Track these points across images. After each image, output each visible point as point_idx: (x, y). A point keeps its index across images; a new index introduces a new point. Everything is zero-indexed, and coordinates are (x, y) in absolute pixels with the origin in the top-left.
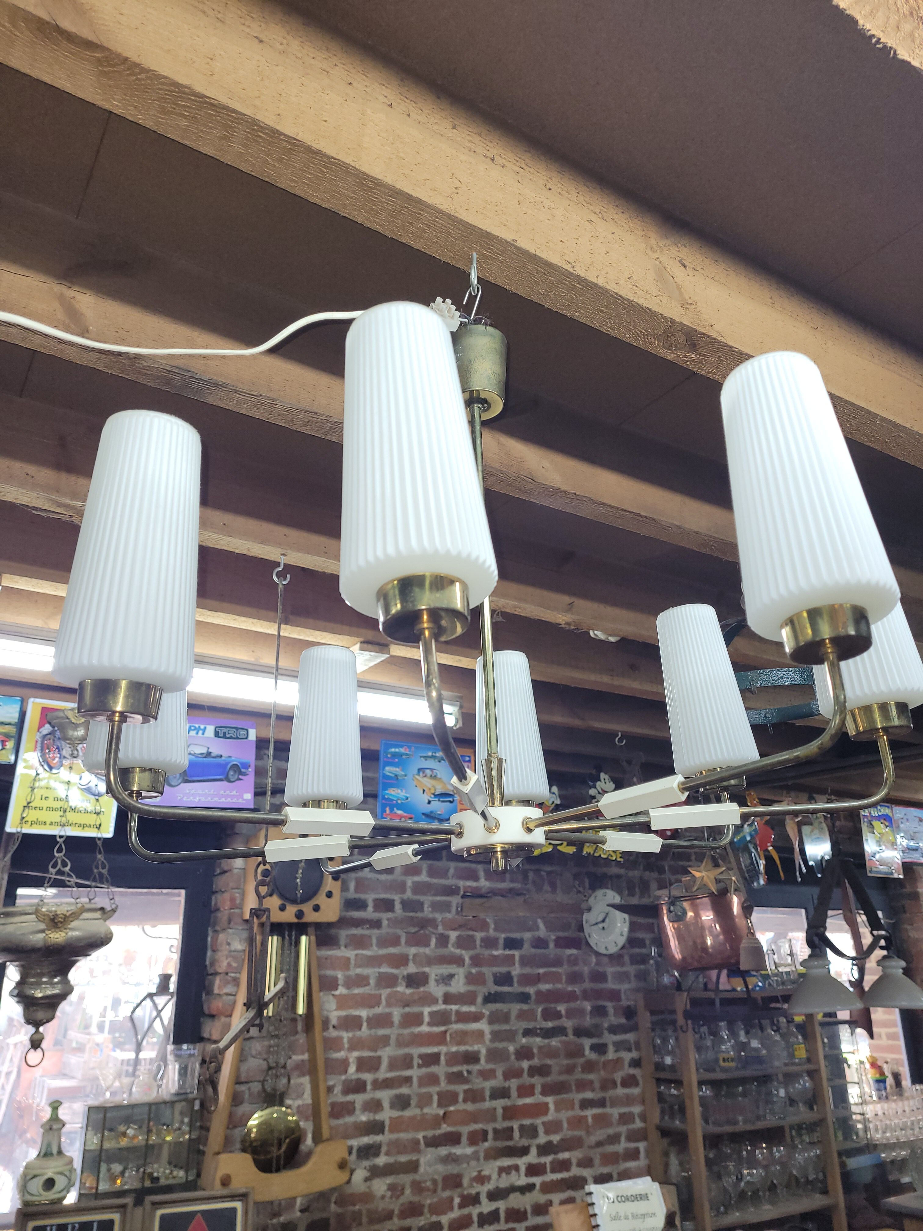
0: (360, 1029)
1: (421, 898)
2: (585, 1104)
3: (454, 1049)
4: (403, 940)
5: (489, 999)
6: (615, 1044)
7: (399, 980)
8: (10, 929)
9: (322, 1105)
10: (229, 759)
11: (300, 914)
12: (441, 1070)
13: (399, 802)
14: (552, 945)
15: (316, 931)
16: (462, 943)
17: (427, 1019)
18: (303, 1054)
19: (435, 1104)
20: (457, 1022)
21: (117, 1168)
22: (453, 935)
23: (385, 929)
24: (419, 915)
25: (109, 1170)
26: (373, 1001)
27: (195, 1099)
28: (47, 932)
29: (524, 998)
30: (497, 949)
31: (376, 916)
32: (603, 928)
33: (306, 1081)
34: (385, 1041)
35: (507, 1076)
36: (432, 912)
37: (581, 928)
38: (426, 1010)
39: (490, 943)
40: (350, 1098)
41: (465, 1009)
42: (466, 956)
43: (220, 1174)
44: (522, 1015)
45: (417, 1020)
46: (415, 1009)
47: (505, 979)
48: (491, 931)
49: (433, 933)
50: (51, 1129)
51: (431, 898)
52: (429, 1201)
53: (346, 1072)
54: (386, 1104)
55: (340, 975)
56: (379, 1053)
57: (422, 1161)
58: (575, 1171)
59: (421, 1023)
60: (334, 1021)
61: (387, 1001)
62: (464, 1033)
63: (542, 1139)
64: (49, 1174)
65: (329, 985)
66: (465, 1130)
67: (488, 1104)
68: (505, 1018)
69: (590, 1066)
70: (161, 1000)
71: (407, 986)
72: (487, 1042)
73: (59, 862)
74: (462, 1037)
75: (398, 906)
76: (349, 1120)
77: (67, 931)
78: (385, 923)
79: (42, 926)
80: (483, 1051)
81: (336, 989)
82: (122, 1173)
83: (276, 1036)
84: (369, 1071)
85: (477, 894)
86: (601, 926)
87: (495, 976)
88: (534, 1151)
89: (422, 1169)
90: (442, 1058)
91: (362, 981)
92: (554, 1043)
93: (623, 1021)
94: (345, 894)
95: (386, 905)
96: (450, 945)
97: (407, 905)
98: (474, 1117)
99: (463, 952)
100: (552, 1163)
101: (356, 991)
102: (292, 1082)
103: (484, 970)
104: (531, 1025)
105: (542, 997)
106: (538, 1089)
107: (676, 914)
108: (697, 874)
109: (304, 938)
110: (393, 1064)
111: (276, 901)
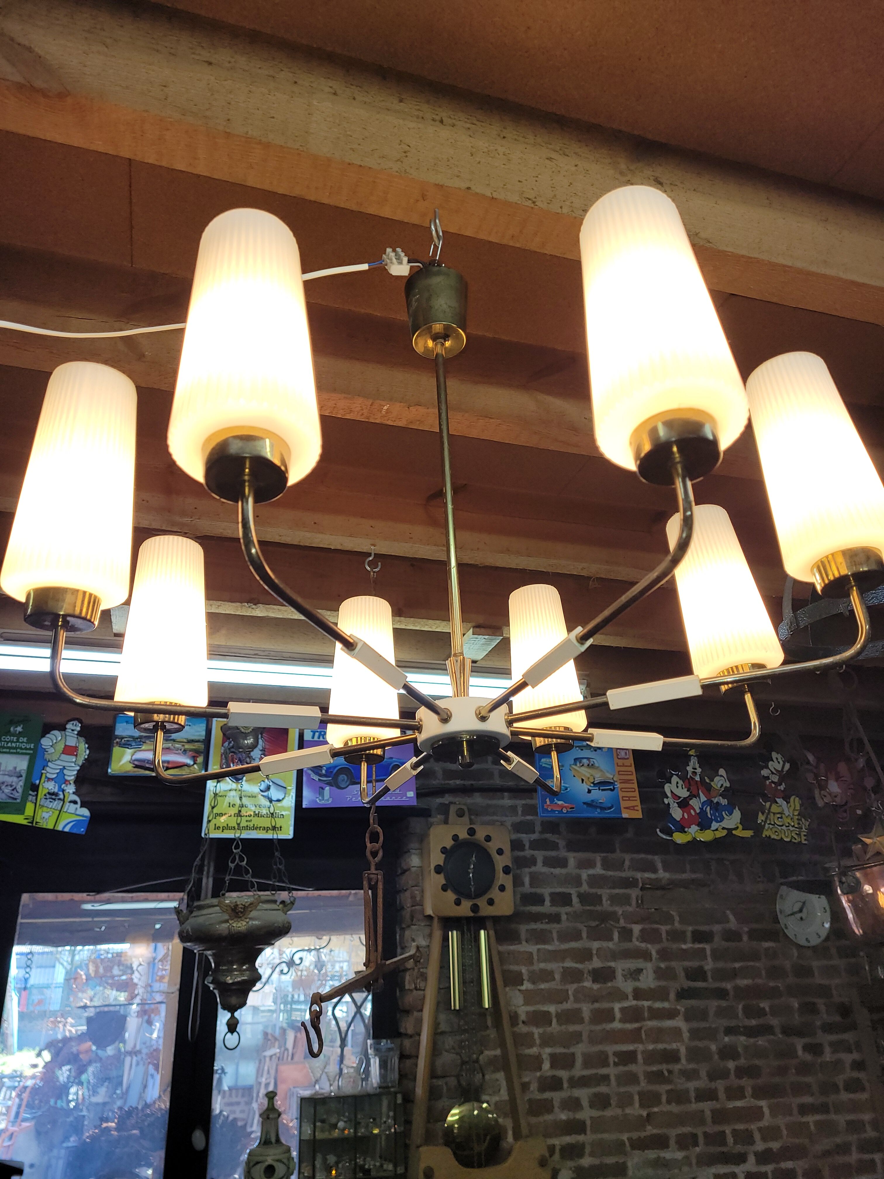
0: (551, 1024)
1: (599, 891)
2: (804, 1109)
3: (651, 1047)
4: (584, 935)
5: (683, 994)
6: (831, 1044)
7: (585, 975)
8: (200, 920)
9: (518, 1101)
10: (391, 760)
11: (475, 908)
12: (639, 1068)
14: (745, 938)
15: (494, 925)
16: (645, 936)
17: (618, 1015)
18: (495, 1049)
19: (637, 1105)
20: (650, 1019)
21: (332, 1159)
22: (636, 929)
23: (565, 923)
24: (598, 908)
25: (325, 1160)
26: (560, 997)
27: (396, 1093)
28: (231, 922)
29: (722, 994)
30: (685, 943)
31: (554, 910)
32: (801, 918)
33: (500, 1076)
34: (577, 1037)
35: (712, 1077)
36: (611, 905)
37: (776, 921)
38: (617, 1007)
39: (677, 936)
40: (547, 1095)
41: (658, 1005)
42: (653, 950)
43: (423, 1165)
44: (721, 1012)
45: (607, 1016)
46: (605, 1005)
47: (697, 974)
48: (677, 924)
49: (615, 927)
50: (268, 1118)
51: (608, 891)
53: (540, 1069)
54: (585, 1103)
55: (524, 970)
56: (572, 1050)
57: (629, 1164)
59: (612, 1019)
60: (523, 1017)
61: (574, 996)
62: (660, 1030)
63: (760, 1146)
64: (269, 1161)
65: (515, 980)
66: (673, 1133)
67: (694, 1106)
68: (703, 1015)
69: (804, 1069)
70: (359, 995)
71: (594, 982)
72: (686, 1040)
73: (237, 857)
74: (658, 1035)
75: (575, 900)
76: (549, 1117)
77: (247, 920)
78: (564, 917)
79: (226, 917)
80: (683, 1050)
81: (522, 985)
82: (337, 1163)
83: (465, 1031)
84: (563, 1068)
85: (656, 886)
86: (798, 916)
87: (686, 970)
88: (752, 1159)
89: (630, 1173)
90: (640, 1057)
91: (547, 976)
92: (760, 1042)
93: (837, 1018)
94: (520, 889)
95: (564, 899)
96: (634, 939)
97: (584, 898)
98: (681, 1119)
99: (649, 946)
101: (543, 986)
102: (487, 1077)
103: (673, 964)
104: (733, 1023)
105: (742, 993)
106: (749, 1091)
107: (849, 885)
108: (868, 841)
109: (482, 932)
110: (588, 1062)
111: (450, 896)
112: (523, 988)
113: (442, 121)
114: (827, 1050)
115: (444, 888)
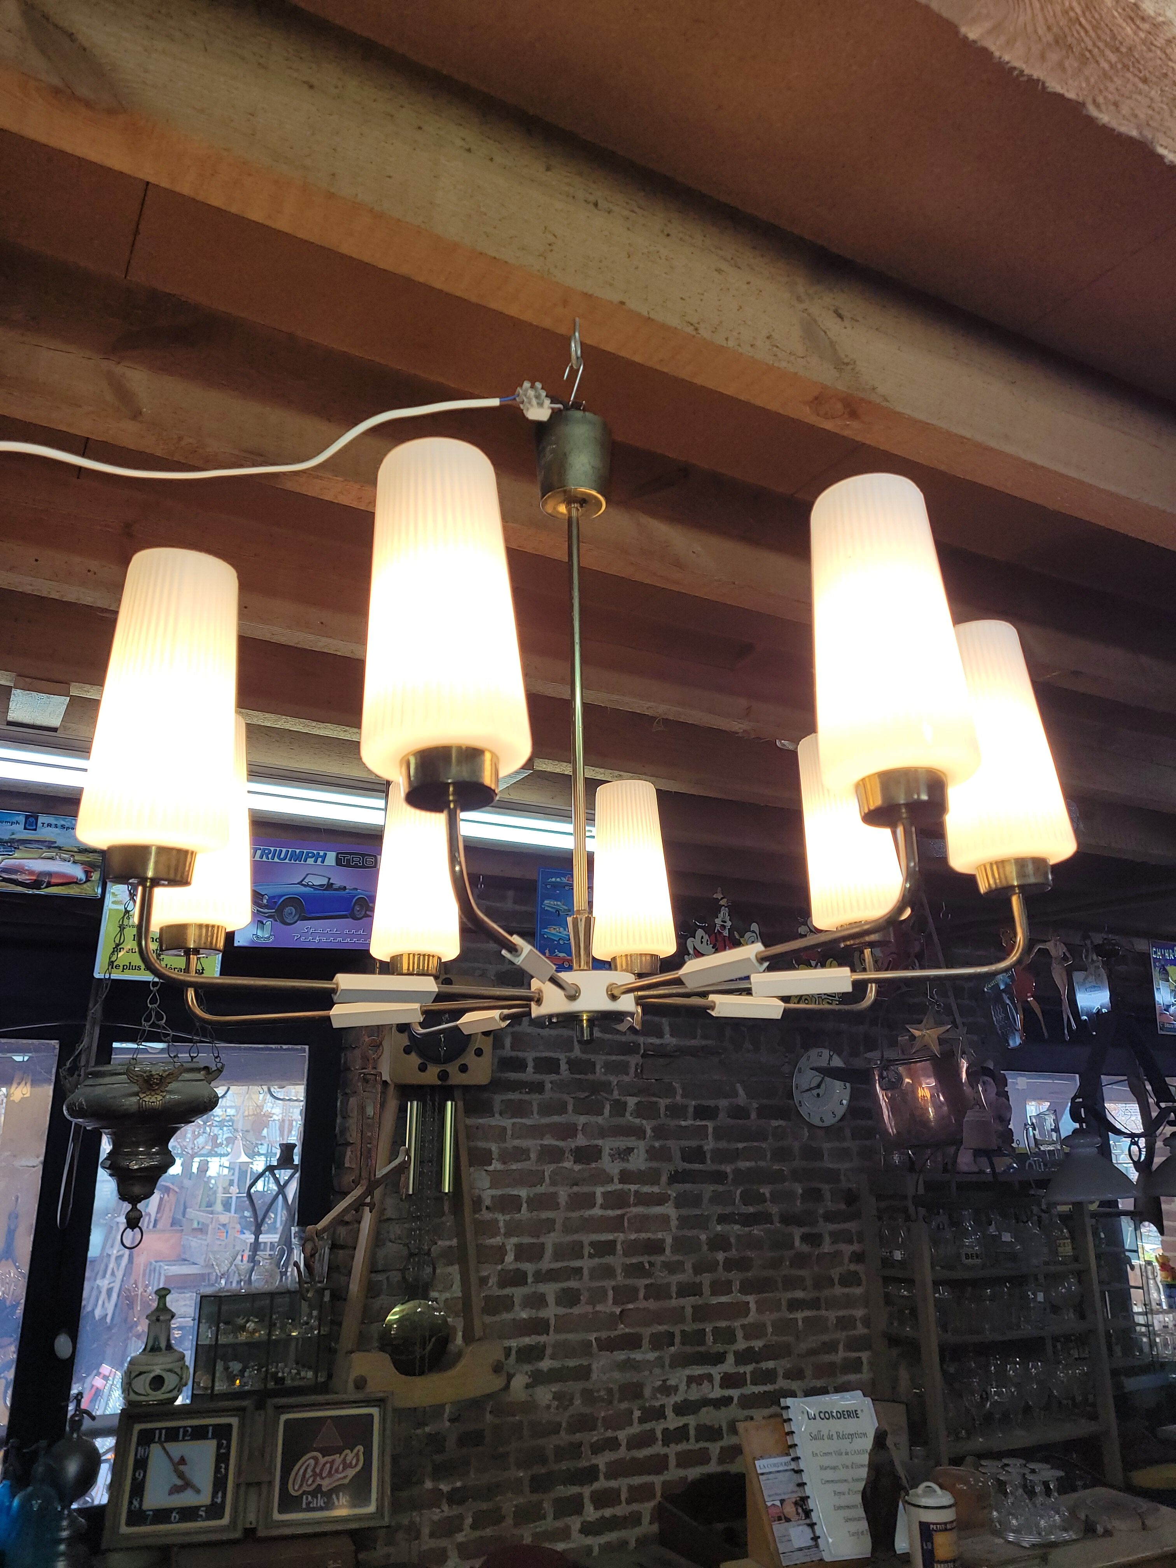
0: (519, 1211)
1: (593, 1057)
2: (794, 1305)
3: (633, 1236)
4: (570, 1108)
5: (675, 1178)
6: (832, 1234)
7: (566, 1155)
8: (99, 1090)
9: (474, 1298)
10: (353, 890)
11: (444, 1075)
12: (617, 1261)
13: (561, 942)
14: (753, 1116)
15: (464, 1094)
16: (640, 1111)
17: (599, 1200)
18: (450, 1239)
19: (610, 1300)
20: (635, 1205)
21: (236, 1366)
22: (632, 1101)
23: (548, 1095)
24: (590, 1077)
25: (226, 1368)
26: (533, 1178)
27: (324, 1289)
28: (142, 1096)
29: (719, 1177)
30: (686, 1119)
31: (538, 1077)
32: (818, 1095)
33: (454, 1270)
34: (549, 1225)
35: (698, 1269)
36: (605, 1074)
37: (791, 1096)
38: (599, 1190)
39: (676, 1111)
40: (508, 1291)
41: (647, 1189)
42: (648, 1126)
43: (354, 1374)
44: (716, 1199)
45: (588, 1201)
46: (586, 1189)
47: (695, 1155)
48: (678, 1098)
49: (607, 1099)
50: (158, 1320)
51: (604, 1058)
52: (603, 1414)
53: (502, 1261)
54: (551, 1299)
55: (494, 1147)
56: (542, 1240)
57: (594, 1366)
58: (781, 1383)
59: (592, 1206)
60: (488, 1202)
61: (551, 1178)
62: (645, 1218)
63: (741, 1345)
64: (157, 1371)
65: (481, 1158)
66: (647, 1332)
67: (674, 1302)
68: (696, 1200)
69: (800, 1260)
70: (284, 1175)
71: (575, 1162)
72: (674, 1230)
73: (153, 1014)
74: (642, 1222)
75: (564, 1066)
76: (507, 1316)
77: (165, 1094)
78: (548, 1086)
79: (136, 1089)
80: (669, 1240)
81: (491, 1165)
82: (242, 1371)
83: (418, 1218)
84: (530, 1260)
85: (661, 1053)
86: (815, 1092)
87: (682, 1150)
88: (731, 1359)
89: (594, 1376)
90: (619, 1247)
91: (521, 1154)
92: (755, 1232)
93: (843, 1206)
94: (499, 1052)
95: (551, 1065)
96: (628, 1114)
97: (574, 1065)
98: (658, 1317)
99: (644, 1122)
100: (752, 1373)
101: (514, 1167)
102: (438, 1271)
103: (670, 1143)
104: (728, 1210)
105: (741, 1176)
106: (736, 1286)
107: (889, 1081)
108: (917, 1033)
109: (449, 1103)
110: (559, 1253)
111: (414, 1060)
112: (491, 1168)
113: (596, 205)
114: (827, 1240)
115: (407, 1051)
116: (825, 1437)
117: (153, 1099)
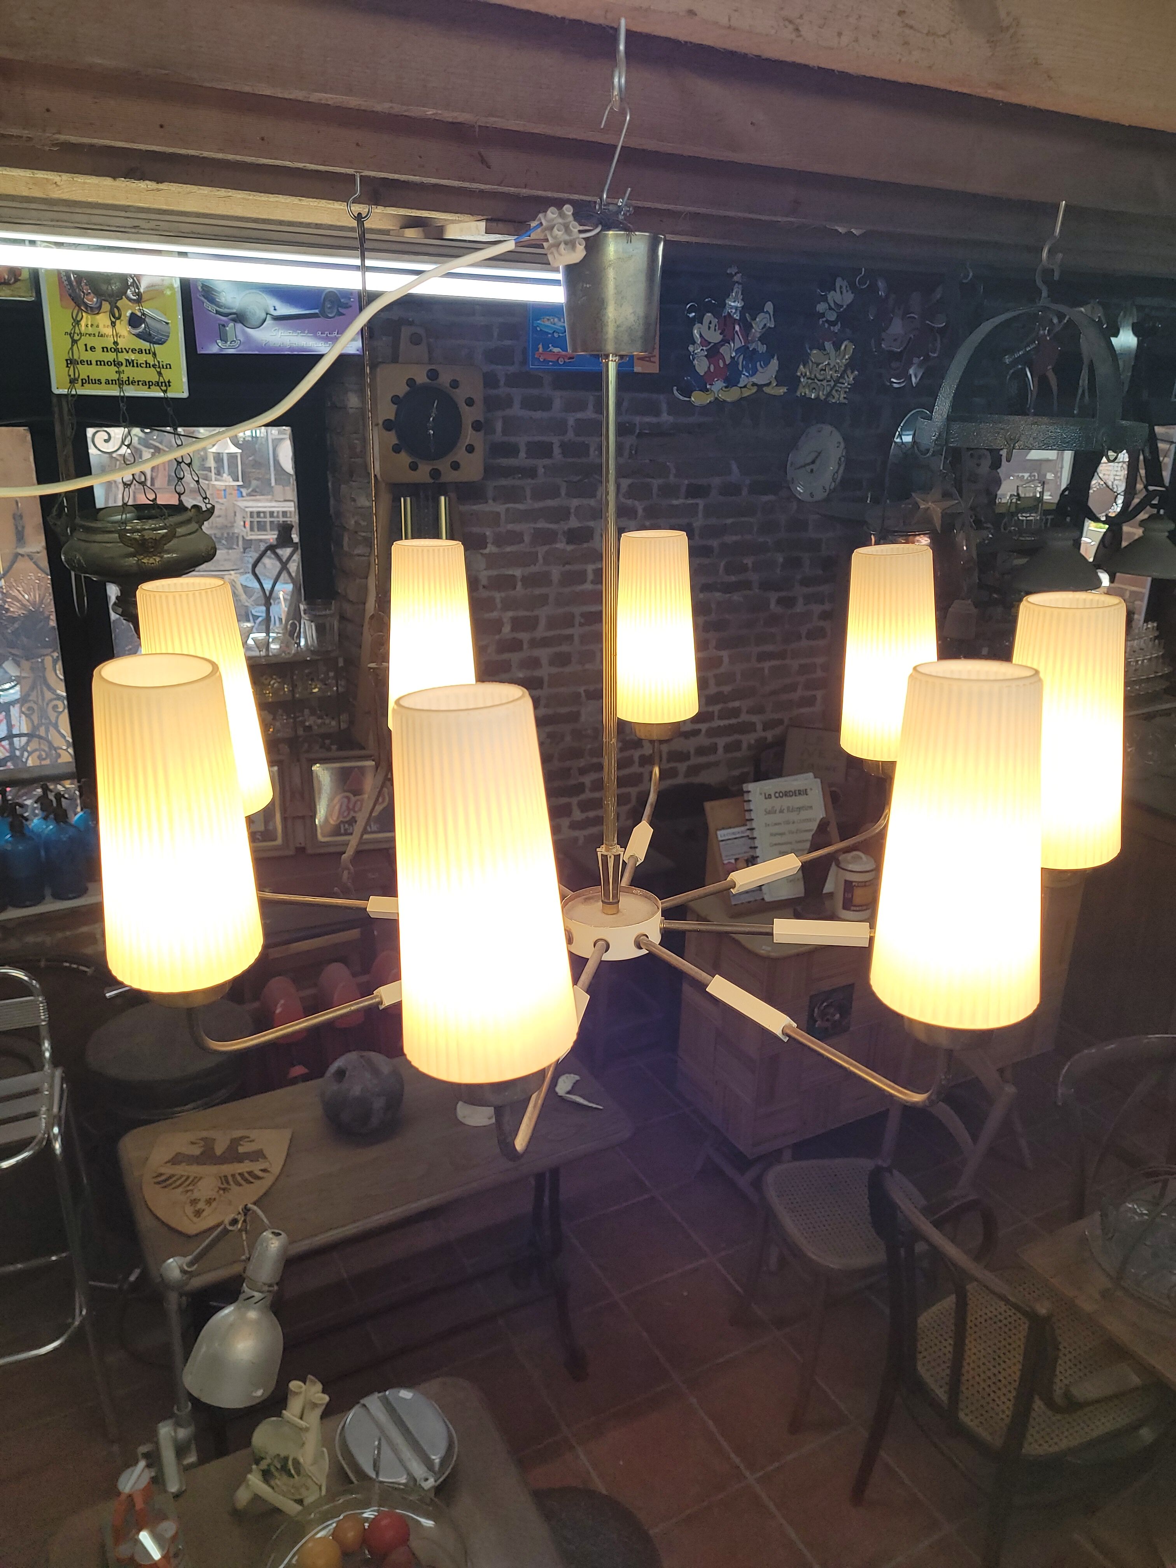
0: (515, 588)
1: (586, 439)
2: (763, 657)
4: (563, 492)
6: (806, 596)
7: (559, 536)
11: (436, 473)
13: (556, 335)
14: (745, 492)
15: (457, 489)
16: (633, 492)
23: (541, 478)
24: (584, 460)
26: (528, 559)
27: (337, 656)
30: (678, 498)
31: (530, 462)
32: (812, 471)
34: (543, 600)
37: (784, 473)
38: (590, 567)
39: (668, 491)
40: (505, 655)
42: (640, 506)
45: (579, 578)
46: (577, 567)
48: (672, 477)
49: (600, 481)
51: (598, 439)
52: (589, 746)
53: (500, 631)
54: (544, 661)
55: (488, 532)
56: (536, 612)
57: (583, 710)
58: (744, 717)
59: (584, 581)
60: (484, 581)
61: (544, 558)
65: (476, 541)
69: (773, 620)
70: (285, 552)
71: (567, 543)
75: (557, 451)
78: (541, 471)
81: (486, 548)
84: (525, 630)
85: (657, 432)
86: (808, 468)
89: (583, 718)
91: (515, 537)
92: (735, 598)
93: (820, 572)
94: (491, 440)
95: (544, 450)
96: (620, 496)
97: (569, 449)
99: (636, 503)
100: (720, 711)
101: (508, 549)
104: (711, 578)
105: (726, 550)
109: (443, 498)
110: (552, 623)
111: (404, 458)
112: (487, 551)
114: (801, 601)
115: (396, 449)
116: (778, 811)
117: (152, 561)
